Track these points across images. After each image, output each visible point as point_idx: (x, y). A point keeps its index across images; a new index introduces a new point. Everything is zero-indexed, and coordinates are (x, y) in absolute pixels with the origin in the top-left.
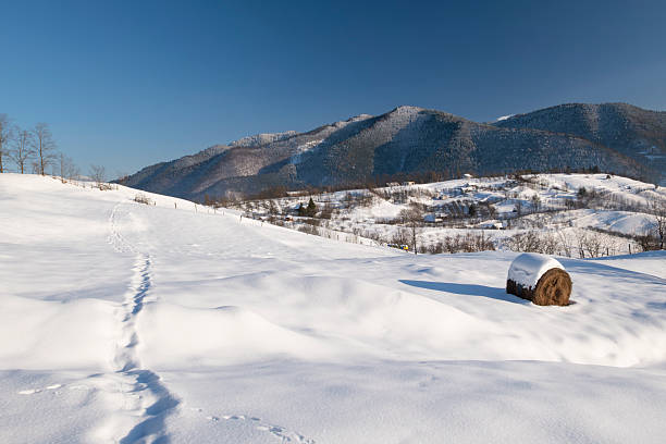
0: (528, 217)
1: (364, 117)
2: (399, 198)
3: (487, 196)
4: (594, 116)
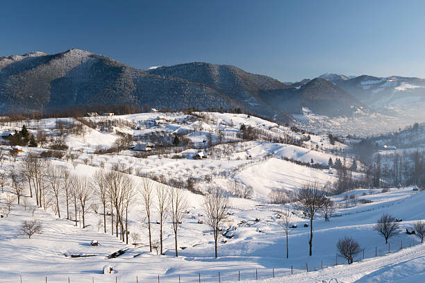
0: (218, 147)
1: (40, 54)
2: (105, 127)
3: (177, 128)
4: (216, 73)
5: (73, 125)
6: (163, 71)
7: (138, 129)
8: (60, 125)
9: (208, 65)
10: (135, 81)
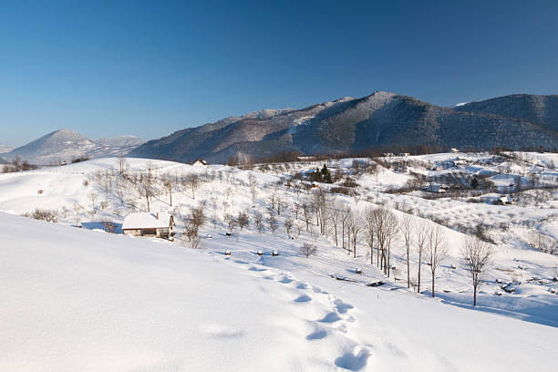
1: (347, 99)
2: (399, 168)
3: (479, 169)
5: (368, 165)
6: (473, 107)
7: (434, 169)
8: (356, 165)
9: (529, 97)
10: (438, 120)
